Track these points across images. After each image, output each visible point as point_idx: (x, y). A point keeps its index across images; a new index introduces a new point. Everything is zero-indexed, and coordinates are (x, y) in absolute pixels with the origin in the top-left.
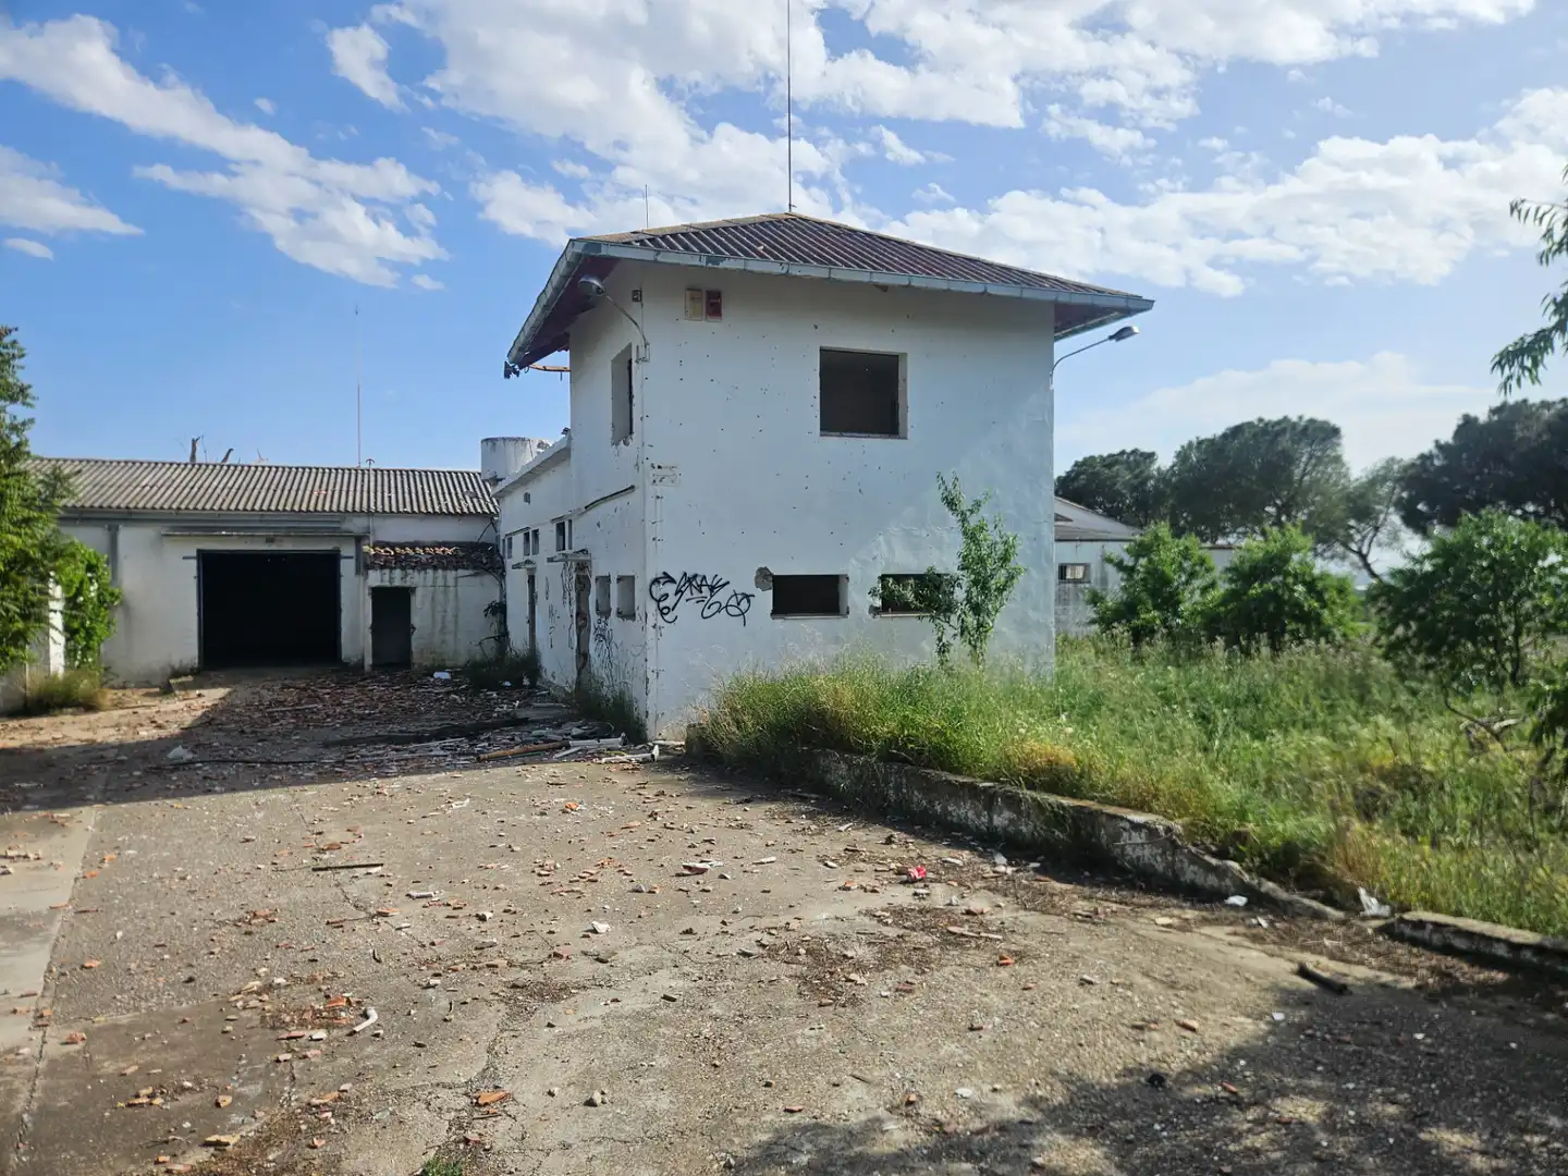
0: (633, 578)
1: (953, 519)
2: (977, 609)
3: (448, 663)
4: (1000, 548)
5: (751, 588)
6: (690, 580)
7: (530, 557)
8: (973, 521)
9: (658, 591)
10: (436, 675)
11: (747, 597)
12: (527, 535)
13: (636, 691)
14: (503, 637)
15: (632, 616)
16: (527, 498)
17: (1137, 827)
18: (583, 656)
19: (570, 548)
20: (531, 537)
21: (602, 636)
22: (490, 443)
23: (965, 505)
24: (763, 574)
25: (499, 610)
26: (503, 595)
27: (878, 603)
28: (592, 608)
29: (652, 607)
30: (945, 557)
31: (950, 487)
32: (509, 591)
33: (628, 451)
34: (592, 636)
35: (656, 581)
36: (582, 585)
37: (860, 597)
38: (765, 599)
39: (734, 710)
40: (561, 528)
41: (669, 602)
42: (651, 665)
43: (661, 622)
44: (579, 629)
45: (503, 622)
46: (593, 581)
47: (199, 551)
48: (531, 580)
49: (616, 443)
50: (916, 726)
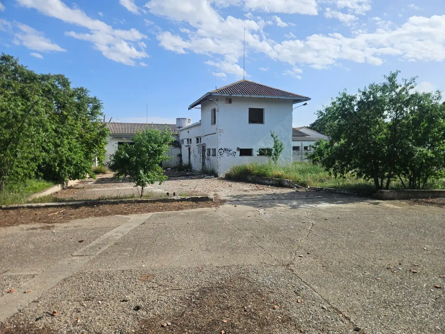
0: (215, 149)
1: (273, 139)
2: (275, 155)
3: (170, 167)
4: (280, 144)
5: (236, 151)
6: (226, 150)
7: (189, 144)
8: (276, 139)
9: (220, 151)
10: (168, 169)
11: (235, 152)
12: (188, 140)
13: (216, 168)
14: (181, 161)
15: (215, 155)
16: (188, 132)
17: (286, 181)
18: (203, 163)
19: (200, 143)
20: (189, 141)
21: (208, 159)
22: (178, 119)
23: (275, 136)
24: (238, 149)
25: (180, 155)
26: (181, 152)
27: (259, 154)
28: (206, 155)
29: (219, 154)
30: (271, 146)
31: (272, 133)
32: (182, 152)
33: (214, 127)
34: (206, 160)
35: (220, 149)
36: (204, 150)
37: (255, 153)
38: (238, 153)
39: (233, 170)
40: (197, 139)
41: (222, 153)
42: (219, 164)
43: (220, 157)
44: (203, 158)
45: (181, 158)
46: (206, 149)
47: (118, 142)
48: (189, 149)
49: (212, 125)
50: (261, 171)
